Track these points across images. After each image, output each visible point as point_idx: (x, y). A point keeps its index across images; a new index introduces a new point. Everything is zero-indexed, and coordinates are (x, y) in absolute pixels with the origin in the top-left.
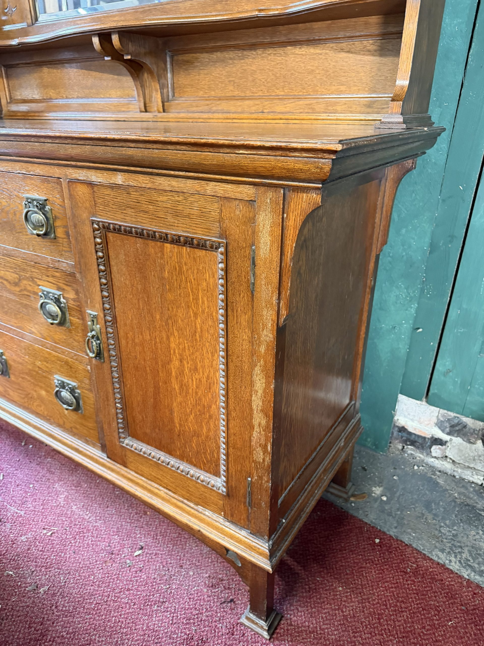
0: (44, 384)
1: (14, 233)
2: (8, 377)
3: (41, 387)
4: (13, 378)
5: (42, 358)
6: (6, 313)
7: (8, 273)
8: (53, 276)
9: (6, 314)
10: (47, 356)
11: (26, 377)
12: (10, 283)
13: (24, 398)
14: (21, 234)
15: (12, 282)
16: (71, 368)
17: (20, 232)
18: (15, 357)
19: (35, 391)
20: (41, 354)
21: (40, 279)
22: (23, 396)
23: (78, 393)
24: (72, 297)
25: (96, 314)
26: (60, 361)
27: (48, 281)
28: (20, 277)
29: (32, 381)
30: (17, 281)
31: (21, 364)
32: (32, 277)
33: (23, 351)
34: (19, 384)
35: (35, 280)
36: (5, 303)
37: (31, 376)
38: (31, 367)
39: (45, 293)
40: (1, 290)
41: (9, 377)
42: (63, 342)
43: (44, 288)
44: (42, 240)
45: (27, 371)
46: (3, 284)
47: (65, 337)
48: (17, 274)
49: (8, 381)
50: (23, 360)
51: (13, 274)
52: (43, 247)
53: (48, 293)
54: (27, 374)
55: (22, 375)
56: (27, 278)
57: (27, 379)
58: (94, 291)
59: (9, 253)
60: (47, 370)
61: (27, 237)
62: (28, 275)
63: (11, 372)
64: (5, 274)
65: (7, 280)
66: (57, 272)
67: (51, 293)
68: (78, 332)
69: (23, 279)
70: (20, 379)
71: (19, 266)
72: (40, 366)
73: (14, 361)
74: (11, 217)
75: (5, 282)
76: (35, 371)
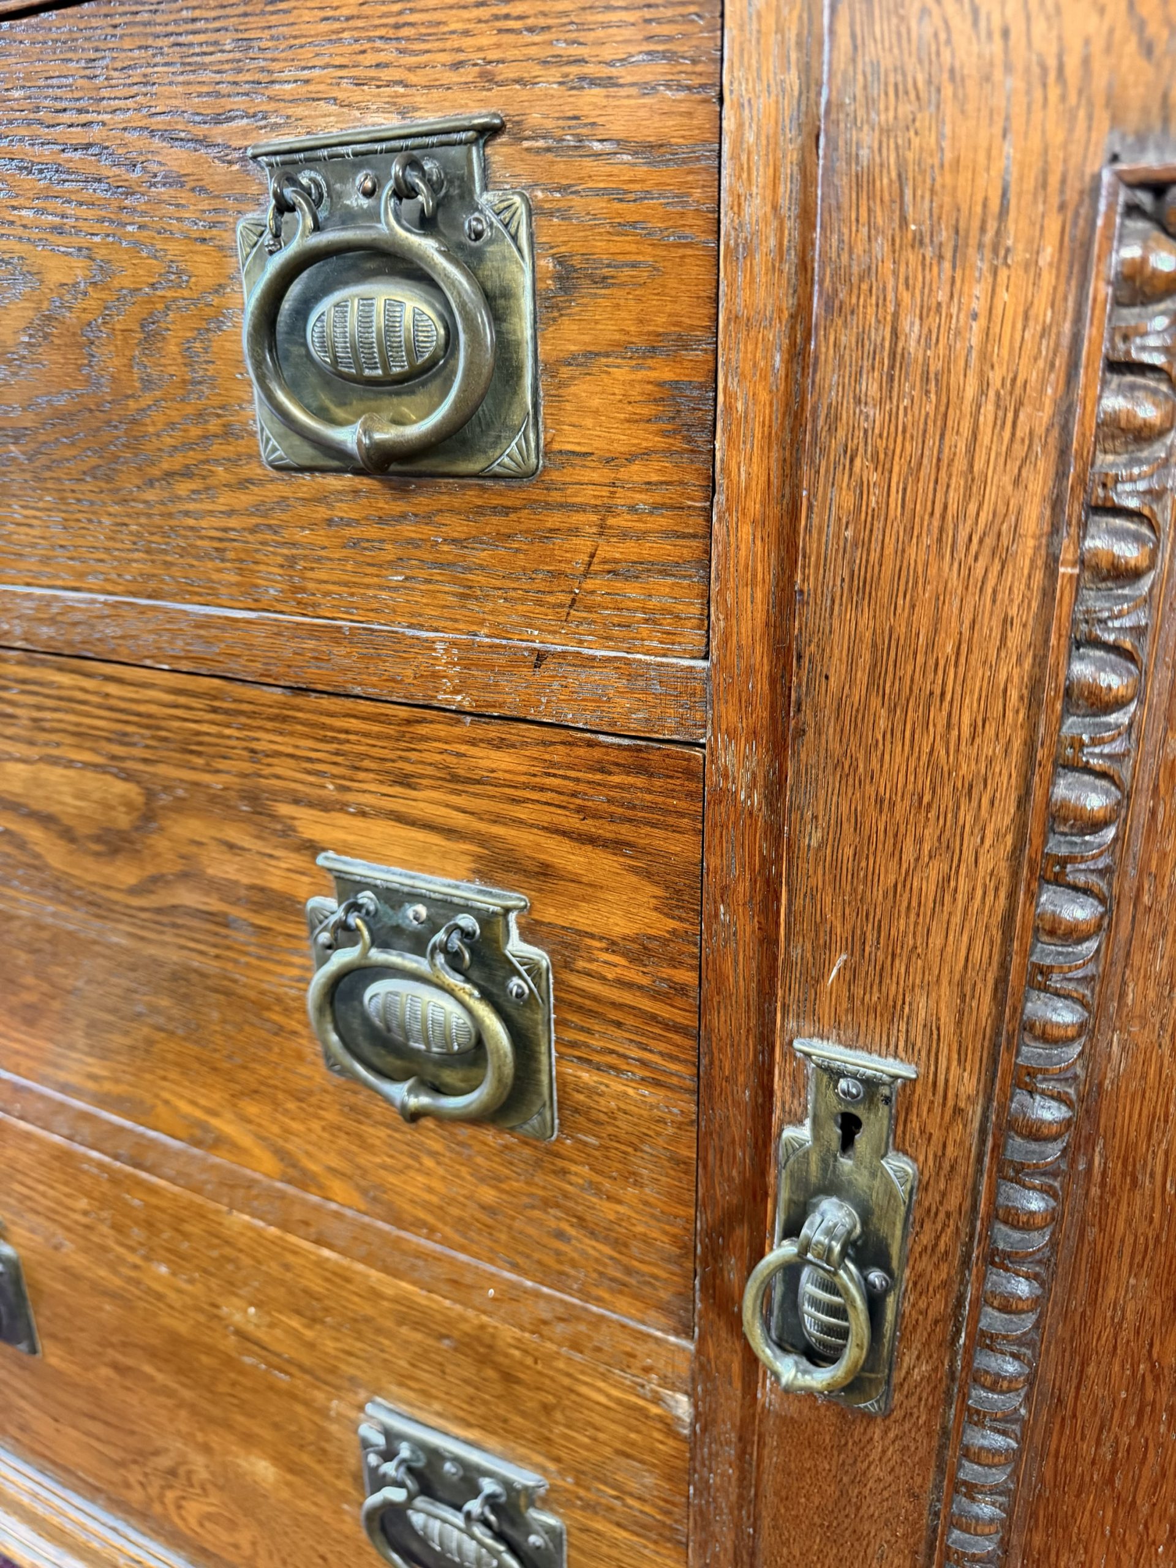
0: (276, 1426)
1: (129, 482)
2: (23, 1347)
3: (249, 1440)
4: (52, 1355)
5: (279, 1293)
6: (30, 1015)
7: (54, 774)
8: (454, 780)
9: (30, 1023)
10: (317, 1285)
11: (148, 1369)
12: (68, 835)
13: (121, 1464)
14: (183, 488)
15: (83, 830)
16: (508, 1378)
17: (186, 473)
18: (72, 1255)
19: (206, 1449)
20: (274, 1269)
21: (324, 806)
22: (116, 1455)
23: (550, 1531)
24: (620, 926)
25: (907, 1071)
26: (416, 1325)
27: (400, 818)
28: (150, 795)
29: (187, 1394)
30: (123, 820)
31: (113, 1295)
32: (253, 797)
33: (138, 1234)
34: (93, 1393)
35: (284, 809)
36: (22, 958)
37: (180, 1371)
38: (183, 1328)
39: (366, 898)
40: (5, 881)
41: (33, 1350)
42: (461, 1224)
43: (358, 868)
44: (386, 503)
45: (155, 1341)
46: (21, 844)
47: (488, 1195)
48: (128, 776)
49: (23, 1367)
50: (130, 1280)
51: (93, 782)
52: (397, 563)
53: (394, 897)
54: (152, 1354)
55: (112, 1354)
56: (214, 799)
57: (151, 1379)
58: (927, 882)
59: (77, 635)
60: (307, 1360)
61: (243, 500)
62: (216, 782)
63: (38, 1321)
64: (37, 782)
65: (46, 820)
66: (500, 744)
67: (415, 897)
68: (632, 1177)
69: (180, 807)
70: (105, 1371)
71: (149, 722)
72: (262, 1334)
73: (70, 1274)
74: (115, 364)
75: (34, 833)
76: (210, 1350)
